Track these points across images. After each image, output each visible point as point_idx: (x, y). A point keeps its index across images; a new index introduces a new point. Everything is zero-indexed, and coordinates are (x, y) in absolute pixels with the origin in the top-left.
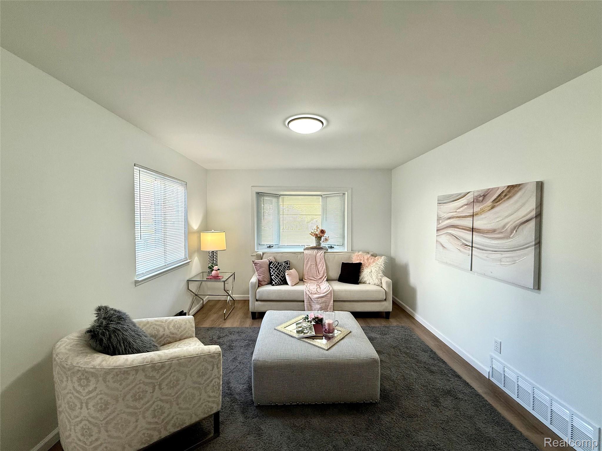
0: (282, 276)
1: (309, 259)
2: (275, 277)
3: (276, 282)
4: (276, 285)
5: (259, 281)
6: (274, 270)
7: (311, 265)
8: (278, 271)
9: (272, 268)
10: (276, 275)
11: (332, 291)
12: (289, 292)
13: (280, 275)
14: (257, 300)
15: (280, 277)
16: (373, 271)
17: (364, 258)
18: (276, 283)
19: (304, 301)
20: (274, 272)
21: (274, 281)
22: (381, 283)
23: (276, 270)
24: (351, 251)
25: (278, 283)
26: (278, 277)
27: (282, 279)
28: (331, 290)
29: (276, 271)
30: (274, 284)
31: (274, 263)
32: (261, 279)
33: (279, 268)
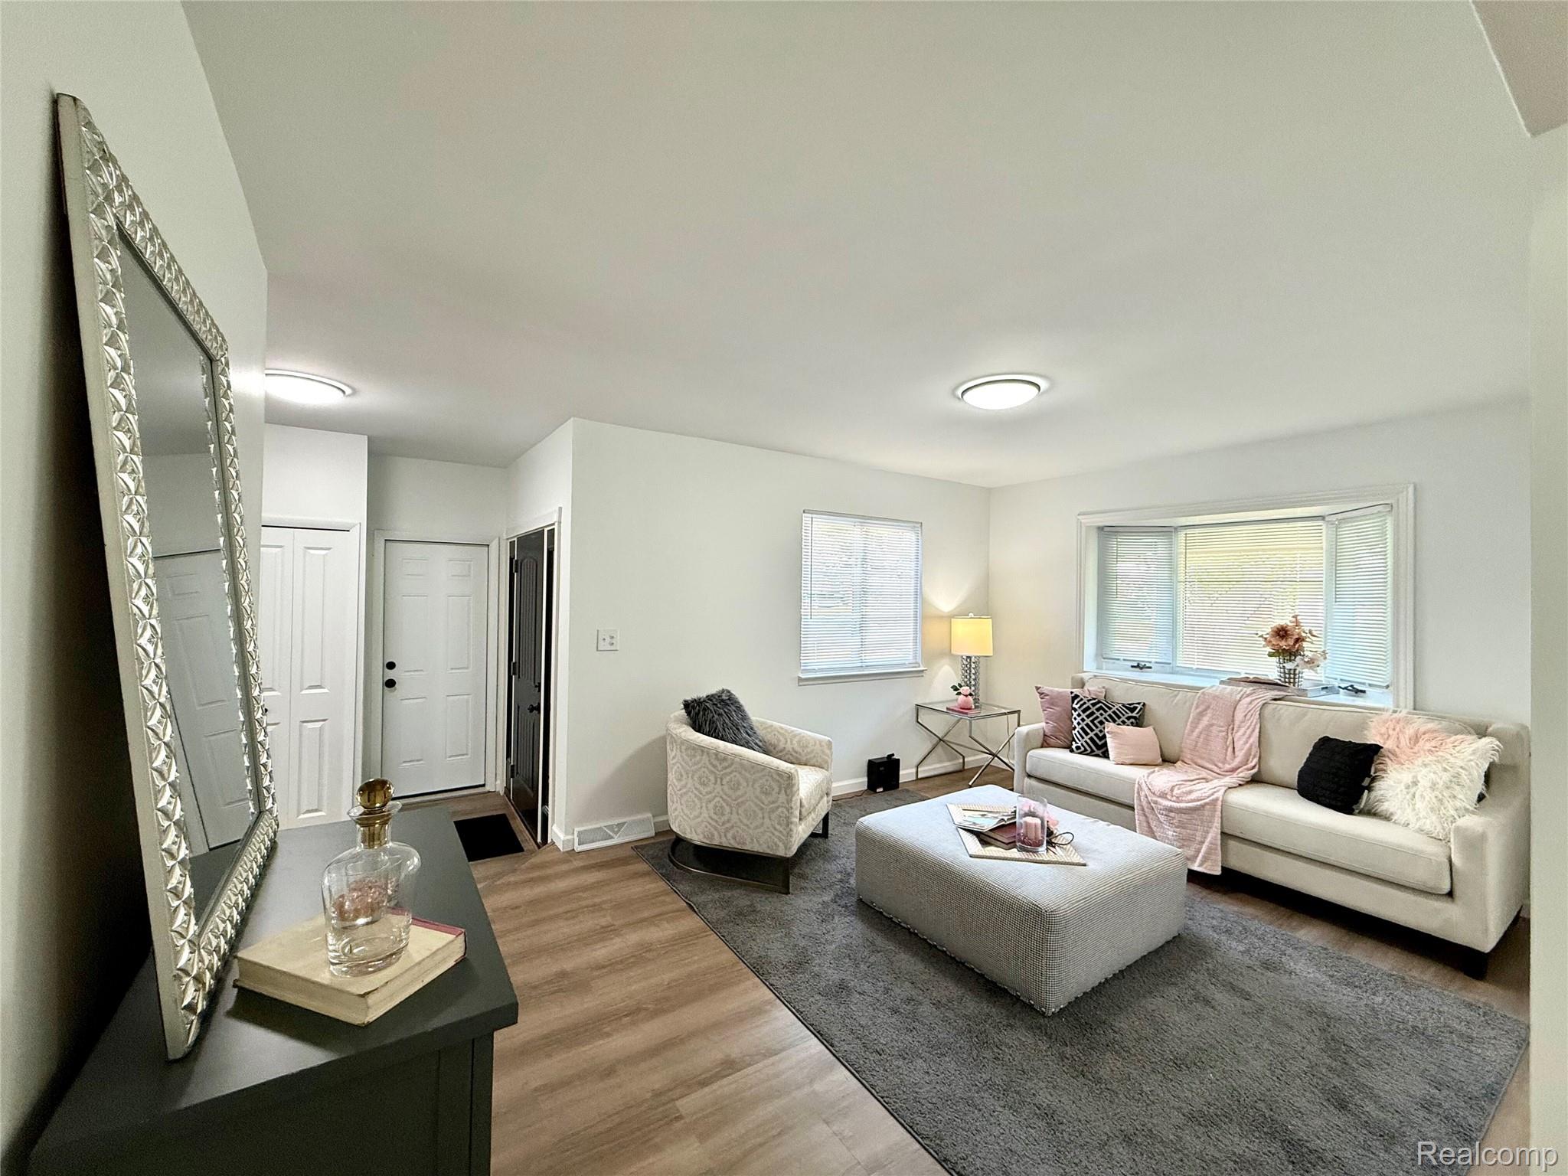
0: (1099, 735)
1: (1208, 708)
2: (1078, 732)
3: (1080, 745)
4: (1079, 754)
5: (1045, 735)
6: (1079, 715)
7: (1212, 726)
8: (1088, 721)
9: (1075, 710)
10: (1082, 729)
11: (1220, 803)
12: (1110, 777)
13: (1092, 730)
14: (1029, 776)
15: (1092, 735)
18: (1078, 748)
19: (1132, 808)
20: (1079, 719)
21: (1076, 743)
23: (1083, 716)
25: (1086, 750)
26: (1087, 734)
27: (1100, 743)
28: (1217, 799)
29: (1083, 720)
30: (1076, 749)
31: (1082, 700)
32: (1048, 733)
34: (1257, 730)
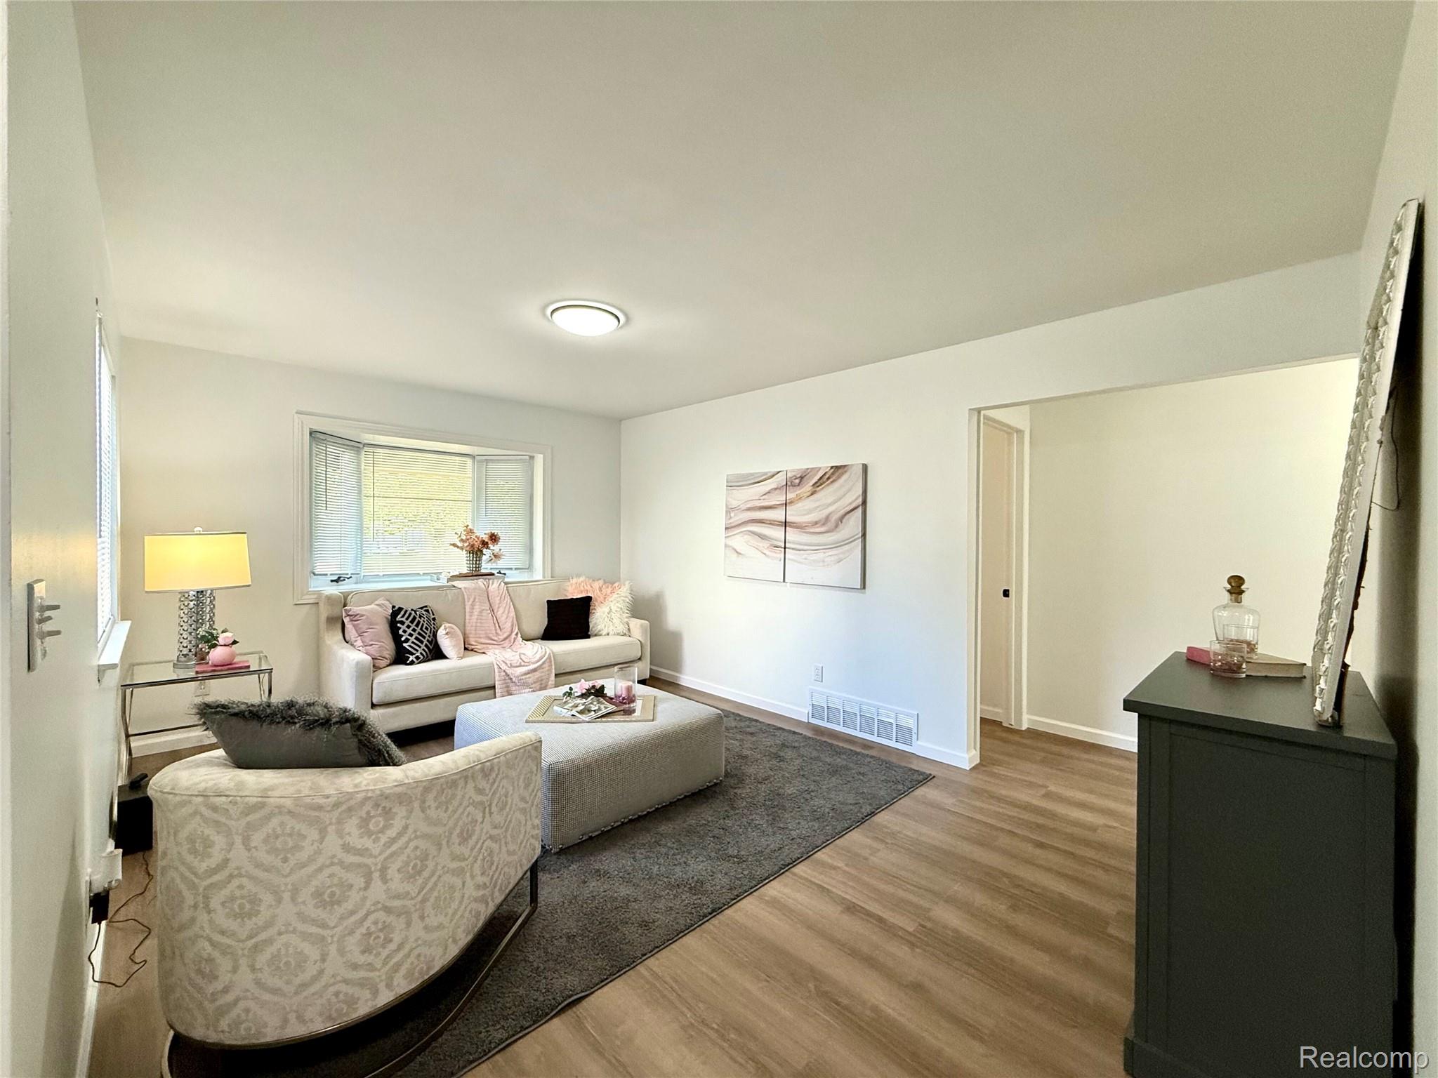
0: (430, 639)
1: (475, 599)
2: (413, 643)
3: (418, 654)
4: (418, 663)
5: (372, 658)
6: (408, 627)
7: (481, 612)
8: (418, 630)
9: (402, 623)
11: (552, 656)
12: (454, 673)
14: (375, 706)
15: (425, 642)
16: (614, 609)
17: (592, 587)
18: (417, 658)
19: (494, 687)
21: (412, 654)
22: (629, 630)
23: (413, 626)
24: (552, 577)
25: (424, 657)
26: (421, 642)
27: (431, 647)
28: (550, 654)
29: (414, 630)
30: (415, 660)
31: (406, 611)
32: (375, 655)
33: (419, 622)
34: (512, 606)
